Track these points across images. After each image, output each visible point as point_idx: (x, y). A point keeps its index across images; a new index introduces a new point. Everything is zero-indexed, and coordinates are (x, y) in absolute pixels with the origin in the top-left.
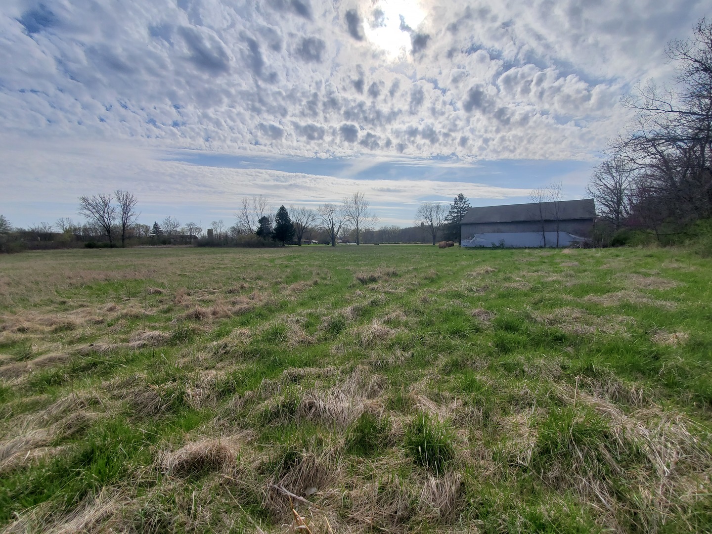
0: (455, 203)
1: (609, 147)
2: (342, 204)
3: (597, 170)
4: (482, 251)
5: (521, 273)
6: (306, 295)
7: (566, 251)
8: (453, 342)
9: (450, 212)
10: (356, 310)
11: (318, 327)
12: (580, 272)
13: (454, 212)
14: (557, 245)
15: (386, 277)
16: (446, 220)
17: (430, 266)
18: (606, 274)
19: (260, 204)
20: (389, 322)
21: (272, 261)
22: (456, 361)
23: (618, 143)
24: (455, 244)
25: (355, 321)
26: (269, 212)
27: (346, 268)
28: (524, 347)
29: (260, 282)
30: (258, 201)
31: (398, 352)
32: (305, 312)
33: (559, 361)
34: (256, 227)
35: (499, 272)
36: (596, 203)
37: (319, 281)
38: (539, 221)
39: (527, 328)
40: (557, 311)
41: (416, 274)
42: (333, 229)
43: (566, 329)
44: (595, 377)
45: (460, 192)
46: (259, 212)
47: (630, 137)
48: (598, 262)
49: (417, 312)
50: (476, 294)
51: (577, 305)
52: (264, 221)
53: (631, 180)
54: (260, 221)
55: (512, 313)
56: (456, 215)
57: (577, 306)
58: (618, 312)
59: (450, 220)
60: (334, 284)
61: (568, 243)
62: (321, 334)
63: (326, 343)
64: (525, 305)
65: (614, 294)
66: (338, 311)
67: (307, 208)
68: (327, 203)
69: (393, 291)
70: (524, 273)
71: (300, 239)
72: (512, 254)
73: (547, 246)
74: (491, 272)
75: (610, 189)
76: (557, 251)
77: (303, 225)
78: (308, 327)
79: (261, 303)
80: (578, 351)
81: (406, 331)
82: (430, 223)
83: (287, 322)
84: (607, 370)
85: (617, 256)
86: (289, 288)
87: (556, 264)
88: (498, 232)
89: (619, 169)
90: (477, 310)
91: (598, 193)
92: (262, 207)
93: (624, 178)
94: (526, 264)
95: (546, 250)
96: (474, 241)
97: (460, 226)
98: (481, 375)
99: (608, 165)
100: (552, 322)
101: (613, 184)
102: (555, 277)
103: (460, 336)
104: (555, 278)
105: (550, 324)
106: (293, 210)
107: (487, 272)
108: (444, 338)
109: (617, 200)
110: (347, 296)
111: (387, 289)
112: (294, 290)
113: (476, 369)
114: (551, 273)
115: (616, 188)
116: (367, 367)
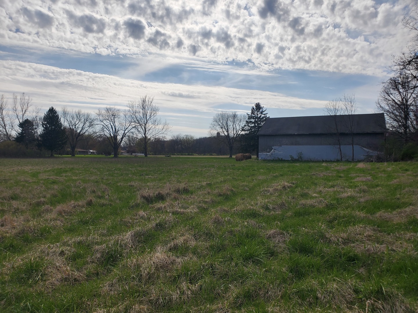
0: (253, 113)
1: (395, 64)
2: (127, 108)
3: (386, 85)
4: (281, 165)
5: (318, 189)
6: (75, 219)
7: (361, 165)
8: (246, 270)
9: (247, 122)
10: (137, 236)
11: (89, 259)
12: (373, 187)
13: (251, 122)
14: (353, 159)
15: (175, 194)
16: (243, 130)
17: (225, 181)
18: (396, 189)
19: (22, 105)
20: (175, 249)
21: (35, 175)
22: (248, 292)
23: (402, 61)
24: (252, 157)
25: (135, 249)
26: (34, 114)
27: (129, 184)
28: (318, 270)
29: (15, 204)
30: (19, 101)
31: (184, 285)
32: (73, 240)
33: (352, 284)
34: (15, 131)
35: (296, 187)
36: (387, 118)
37: (94, 200)
38: (335, 134)
39: (321, 249)
40: (351, 229)
41: (209, 191)
42: (115, 137)
43: (358, 249)
44: (385, 299)
45: (257, 102)
46: (20, 114)
47: (412, 56)
48: (390, 177)
49: (209, 235)
50: (272, 212)
51: (370, 222)
52: (26, 125)
53: (415, 96)
54: (21, 125)
55: (307, 234)
56: (253, 125)
57: (369, 224)
58: (407, 229)
59: (248, 130)
60: (113, 203)
61: (362, 157)
62: (91, 267)
63: (98, 279)
64: (320, 224)
65: (403, 210)
66: (114, 238)
67: (84, 111)
68: (108, 107)
69: (182, 210)
70: (321, 189)
71: (73, 148)
72: (310, 167)
73: (343, 160)
74: (288, 187)
75: (398, 104)
76: (351, 165)
77: (78, 131)
78: (75, 260)
79: (14, 231)
80: (369, 272)
81: (195, 259)
82: (226, 133)
83: (48, 254)
84: (395, 291)
85: (407, 170)
86: (54, 210)
87: (352, 178)
88: (296, 145)
89: (405, 84)
90: (272, 231)
91: (387, 108)
92: (25, 107)
93: (409, 95)
94: (323, 179)
95: (342, 164)
96: (272, 154)
97: (258, 137)
98: (274, 306)
99: (395, 81)
100: (347, 241)
101: (400, 100)
102: (350, 192)
103: (253, 262)
104: (349, 194)
105: (344, 243)
106: (65, 113)
107: (284, 187)
108: (237, 264)
109: (405, 115)
110: (127, 218)
111: (175, 209)
112: (60, 213)
113: (268, 299)
114: (346, 189)
115: (402, 103)
116: (145, 307)
